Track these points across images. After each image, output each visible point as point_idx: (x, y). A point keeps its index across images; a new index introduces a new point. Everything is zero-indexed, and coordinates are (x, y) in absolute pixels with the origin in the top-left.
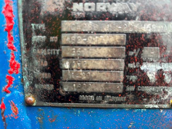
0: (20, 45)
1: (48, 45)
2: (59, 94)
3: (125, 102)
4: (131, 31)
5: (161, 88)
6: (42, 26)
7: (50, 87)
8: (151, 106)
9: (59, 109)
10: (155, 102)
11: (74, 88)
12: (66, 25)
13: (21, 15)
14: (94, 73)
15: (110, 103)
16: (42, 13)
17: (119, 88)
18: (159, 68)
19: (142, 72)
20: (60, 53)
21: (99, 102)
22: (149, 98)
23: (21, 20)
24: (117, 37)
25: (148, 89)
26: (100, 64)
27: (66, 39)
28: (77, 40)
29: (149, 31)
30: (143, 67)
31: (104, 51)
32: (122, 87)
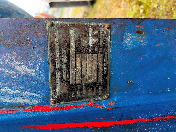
0: (81, 102)
1: (81, 90)
2: (104, 83)
3: (107, 52)
4: (74, 52)
5: (101, 35)
6: (73, 93)
7: (100, 88)
8: (109, 39)
9: (110, 83)
10: (107, 37)
11: (101, 76)
12: (72, 81)
13: (68, 102)
14: (94, 68)
15: (107, 59)
16: (68, 93)
17: (100, 55)
18: (91, 37)
19: (93, 45)
20: (85, 84)
21: (107, 64)
22: (106, 41)
23: (71, 102)
24: (77, 58)
25: (101, 41)
26: (90, 65)
27: (78, 81)
28: (79, 76)
29: (74, 43)
30: (91, 45)
31: (84, 64)
32: (100, 54)
